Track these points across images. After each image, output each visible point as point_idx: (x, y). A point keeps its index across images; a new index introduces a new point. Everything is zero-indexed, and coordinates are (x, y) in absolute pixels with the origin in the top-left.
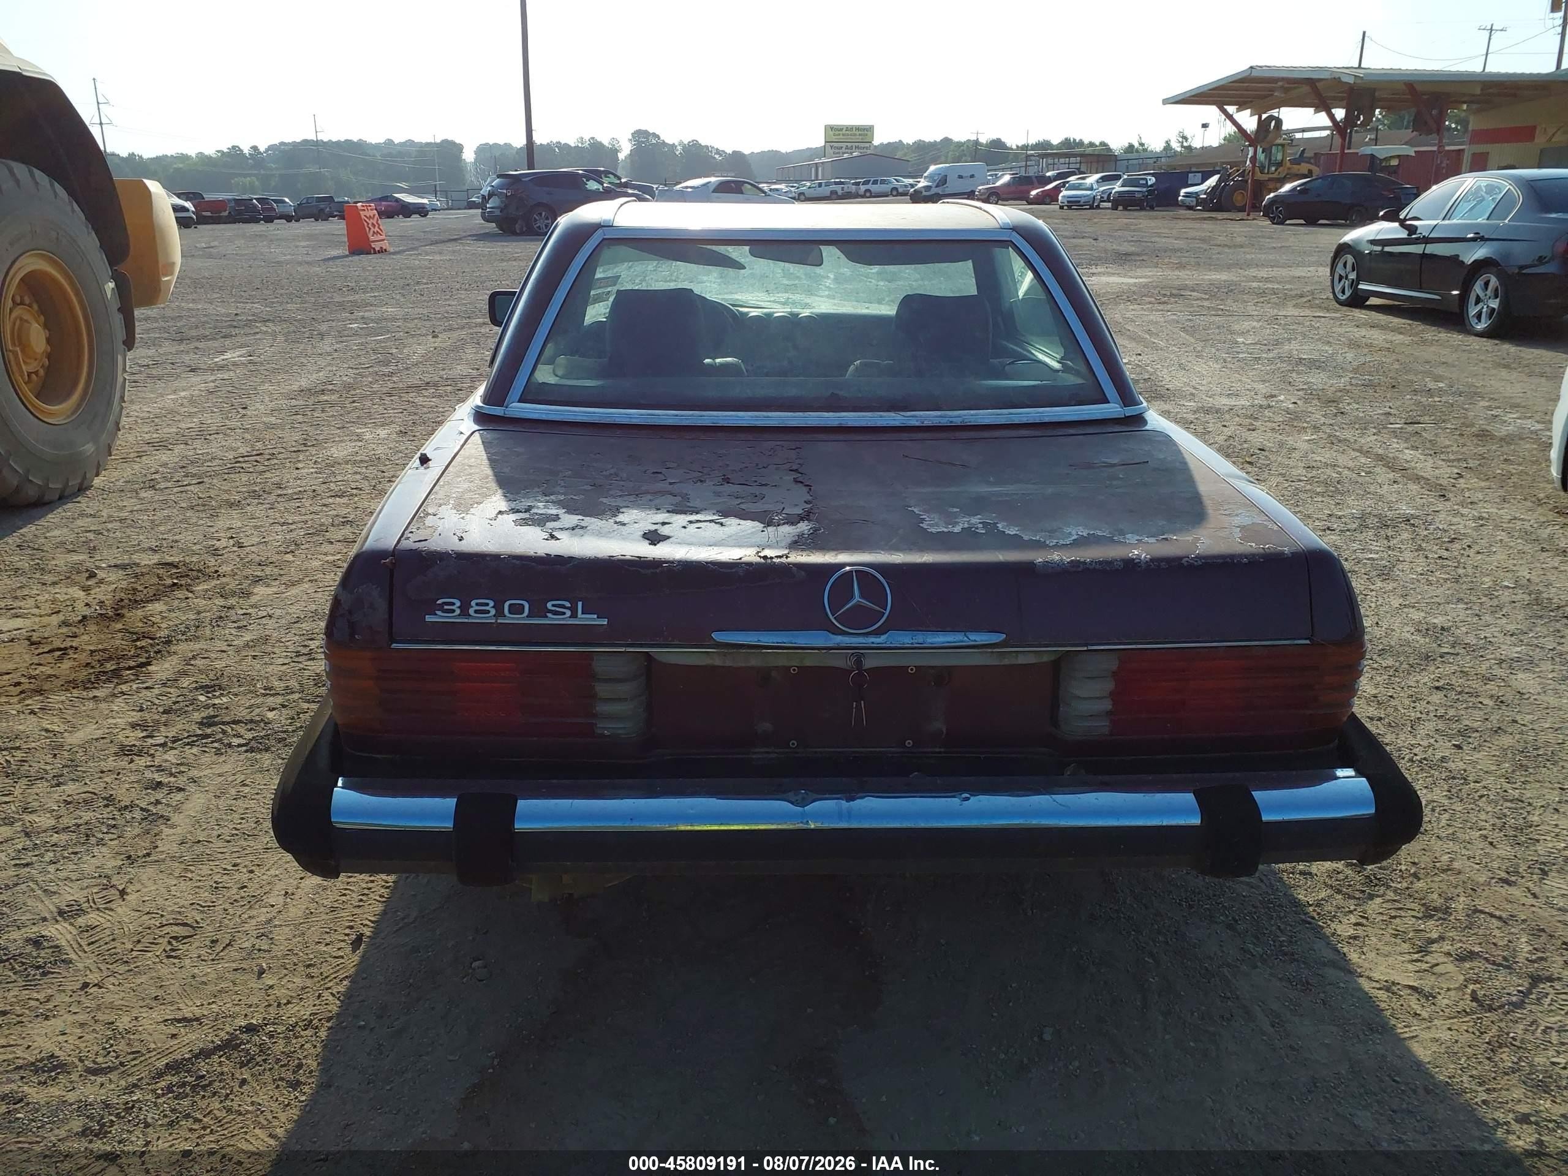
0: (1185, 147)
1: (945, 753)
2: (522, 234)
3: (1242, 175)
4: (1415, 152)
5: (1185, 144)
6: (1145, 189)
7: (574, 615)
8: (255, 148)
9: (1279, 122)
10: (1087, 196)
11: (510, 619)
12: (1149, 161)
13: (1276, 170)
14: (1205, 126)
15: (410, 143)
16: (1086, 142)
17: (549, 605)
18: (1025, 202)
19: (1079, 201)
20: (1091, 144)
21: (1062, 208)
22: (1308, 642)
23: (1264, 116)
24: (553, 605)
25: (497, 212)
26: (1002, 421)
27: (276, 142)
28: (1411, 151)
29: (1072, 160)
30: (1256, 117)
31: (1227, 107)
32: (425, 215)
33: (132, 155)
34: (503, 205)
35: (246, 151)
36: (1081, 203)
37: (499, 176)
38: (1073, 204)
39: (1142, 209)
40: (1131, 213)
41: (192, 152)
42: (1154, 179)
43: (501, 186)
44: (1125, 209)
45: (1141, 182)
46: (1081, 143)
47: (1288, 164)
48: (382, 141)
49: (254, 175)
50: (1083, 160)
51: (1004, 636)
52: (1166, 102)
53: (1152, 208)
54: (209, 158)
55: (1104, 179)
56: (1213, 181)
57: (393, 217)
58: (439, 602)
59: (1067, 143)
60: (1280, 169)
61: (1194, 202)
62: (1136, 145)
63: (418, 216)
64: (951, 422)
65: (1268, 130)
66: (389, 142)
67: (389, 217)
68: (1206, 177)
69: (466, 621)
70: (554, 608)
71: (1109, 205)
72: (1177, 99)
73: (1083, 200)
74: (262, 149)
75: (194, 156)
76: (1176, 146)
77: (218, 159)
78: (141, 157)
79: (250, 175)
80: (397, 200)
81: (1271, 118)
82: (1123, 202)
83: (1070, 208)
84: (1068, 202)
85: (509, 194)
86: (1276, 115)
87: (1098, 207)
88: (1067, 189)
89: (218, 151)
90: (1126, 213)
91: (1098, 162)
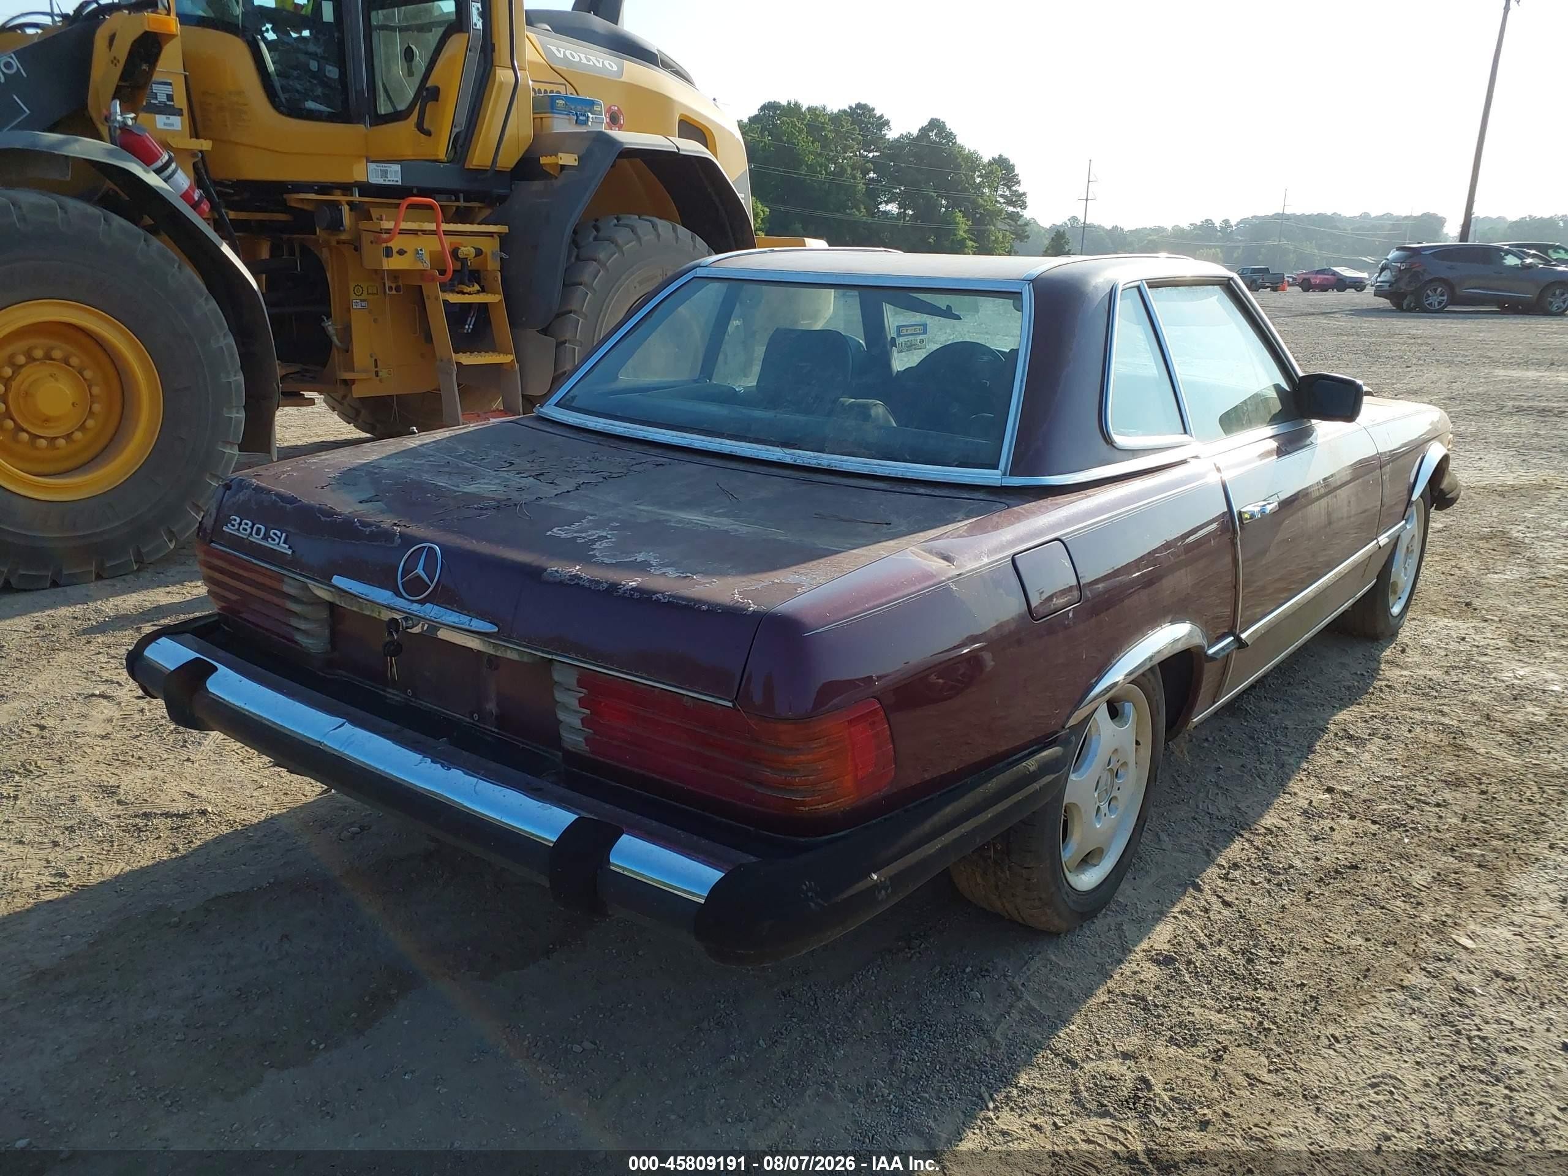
1: (498, 733)
2: (1410, 310)
8: (1226, 221)
15: (1388, 216)
22: (730, 705)
25: (1386, 286)
26: (865, 470)
27: (1249, 215)
32: (1362, 290)
33: (1115, 228)
34: (1393, 280)
35: (1217, 224)
37: (1398, 249)
41: (1169, 226)
43: (1395, 260)
48: (1357, 215)
49: (1218, 247)
51: (496, 629)
54: (1182, 230)
57: (1326, 291)
63: (1353, 290)
64: (819, 464)
66: (1365, 216)
67: (1322, 291)
74: (1233, 222)
75: (1170, 229)
77: (1191, 231)
78: (1122, 229)
79: (1215, 247)
80: (1334, 274)
85: (1402, 268)
89: (1191, 225)
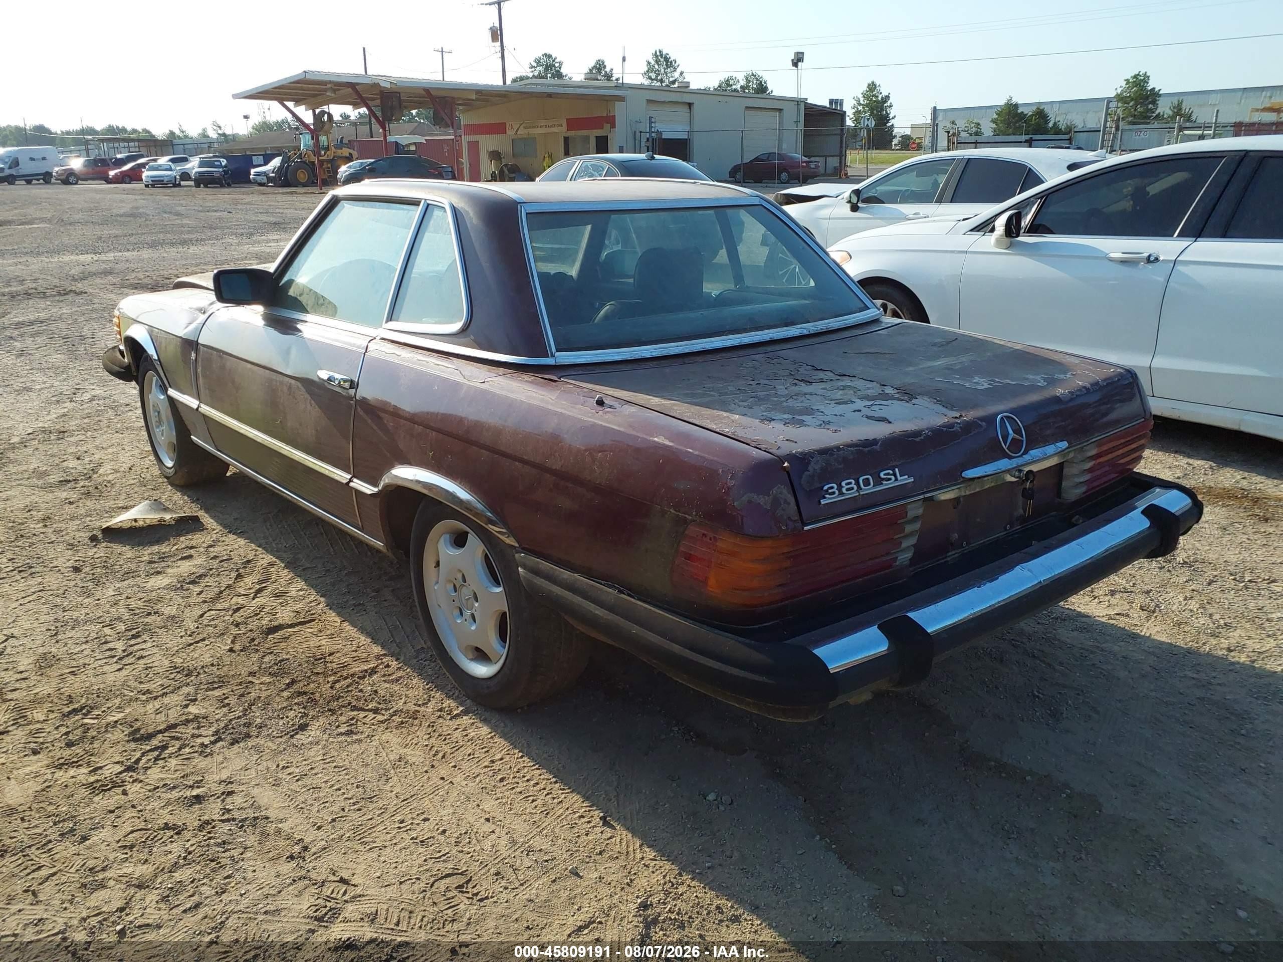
0: (219, 134)
3: (300, 157)
4: (426, 140)
5: (220, 132)
6: (221, 170)
7: (896, 479)
9: (330, 116)
10: (170, 176)
11: (866, 490)
12: (203, 146)
13: (325, 154)
14: (246, 117)
16: (129, 128)
17: (882, 475)
18: (104, 182)
19: (163, 181)
20: (135, 131)
21: (147, 186)
23: (317, 111)
24: (885, 475)
28: (422, 140)
29: (131, 144)
30: (311, 112)
31: (286, 103)
36: (165, 182)
38: (156, 183)
39: (222, 186)
40: (211, 189)
42: (225, 160)
44: (206, 186)
45: (216, 163)
46: (124, 130)
47: (333, 148)
50: (141, 144)
52: (235, 96)
53: (229, 185)
55: (173, 161)
56: (276, 162)
58: (826, 488)
59: (111, 130)
60: (328, 153)
61: (265, 180)
62: (178, 132)
65: (322, 123)
68: (267, 160)
69: (843, 498)
70: (885, 477)
71: (192, 183)
72: (246, 95)
73: (166, 179)
76: (213, 135)
81: (323, 113)
82: (204, 181)
83: (153, 186)
84: (152, 181)
86: (327, 110)
87: (179, 185)
88: (148, 170)
90: (207, 189)
91: (155, 147)
